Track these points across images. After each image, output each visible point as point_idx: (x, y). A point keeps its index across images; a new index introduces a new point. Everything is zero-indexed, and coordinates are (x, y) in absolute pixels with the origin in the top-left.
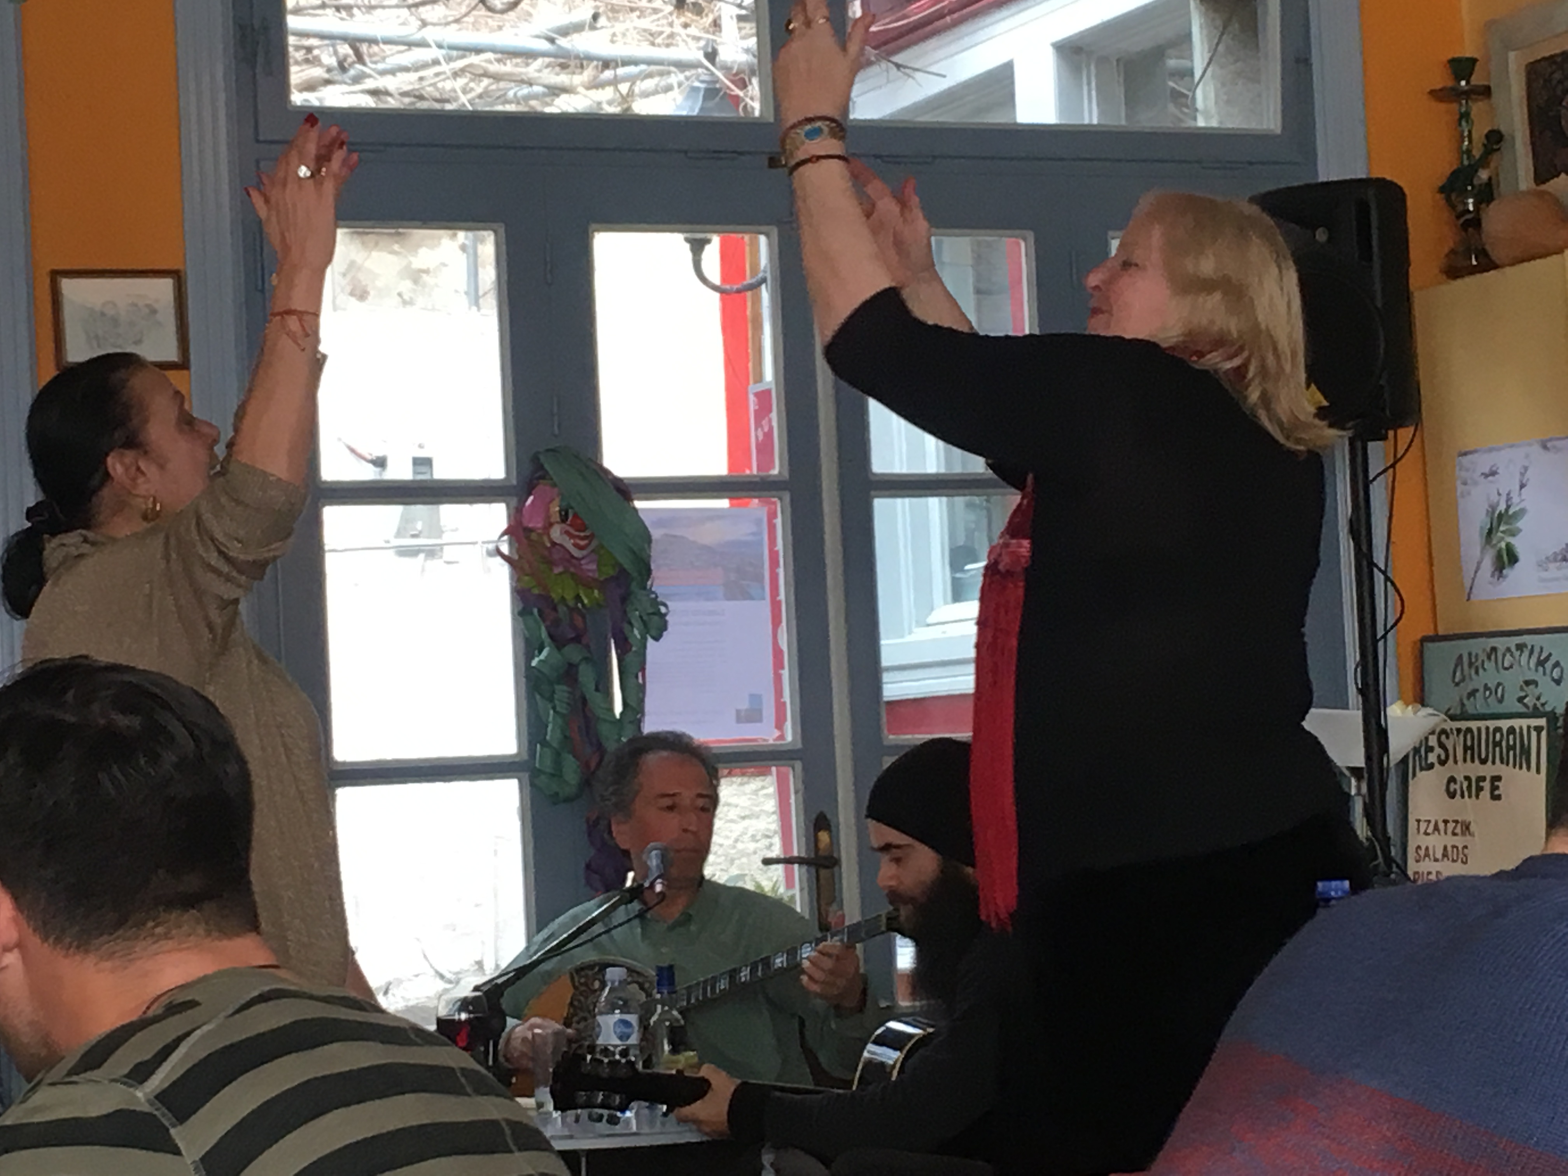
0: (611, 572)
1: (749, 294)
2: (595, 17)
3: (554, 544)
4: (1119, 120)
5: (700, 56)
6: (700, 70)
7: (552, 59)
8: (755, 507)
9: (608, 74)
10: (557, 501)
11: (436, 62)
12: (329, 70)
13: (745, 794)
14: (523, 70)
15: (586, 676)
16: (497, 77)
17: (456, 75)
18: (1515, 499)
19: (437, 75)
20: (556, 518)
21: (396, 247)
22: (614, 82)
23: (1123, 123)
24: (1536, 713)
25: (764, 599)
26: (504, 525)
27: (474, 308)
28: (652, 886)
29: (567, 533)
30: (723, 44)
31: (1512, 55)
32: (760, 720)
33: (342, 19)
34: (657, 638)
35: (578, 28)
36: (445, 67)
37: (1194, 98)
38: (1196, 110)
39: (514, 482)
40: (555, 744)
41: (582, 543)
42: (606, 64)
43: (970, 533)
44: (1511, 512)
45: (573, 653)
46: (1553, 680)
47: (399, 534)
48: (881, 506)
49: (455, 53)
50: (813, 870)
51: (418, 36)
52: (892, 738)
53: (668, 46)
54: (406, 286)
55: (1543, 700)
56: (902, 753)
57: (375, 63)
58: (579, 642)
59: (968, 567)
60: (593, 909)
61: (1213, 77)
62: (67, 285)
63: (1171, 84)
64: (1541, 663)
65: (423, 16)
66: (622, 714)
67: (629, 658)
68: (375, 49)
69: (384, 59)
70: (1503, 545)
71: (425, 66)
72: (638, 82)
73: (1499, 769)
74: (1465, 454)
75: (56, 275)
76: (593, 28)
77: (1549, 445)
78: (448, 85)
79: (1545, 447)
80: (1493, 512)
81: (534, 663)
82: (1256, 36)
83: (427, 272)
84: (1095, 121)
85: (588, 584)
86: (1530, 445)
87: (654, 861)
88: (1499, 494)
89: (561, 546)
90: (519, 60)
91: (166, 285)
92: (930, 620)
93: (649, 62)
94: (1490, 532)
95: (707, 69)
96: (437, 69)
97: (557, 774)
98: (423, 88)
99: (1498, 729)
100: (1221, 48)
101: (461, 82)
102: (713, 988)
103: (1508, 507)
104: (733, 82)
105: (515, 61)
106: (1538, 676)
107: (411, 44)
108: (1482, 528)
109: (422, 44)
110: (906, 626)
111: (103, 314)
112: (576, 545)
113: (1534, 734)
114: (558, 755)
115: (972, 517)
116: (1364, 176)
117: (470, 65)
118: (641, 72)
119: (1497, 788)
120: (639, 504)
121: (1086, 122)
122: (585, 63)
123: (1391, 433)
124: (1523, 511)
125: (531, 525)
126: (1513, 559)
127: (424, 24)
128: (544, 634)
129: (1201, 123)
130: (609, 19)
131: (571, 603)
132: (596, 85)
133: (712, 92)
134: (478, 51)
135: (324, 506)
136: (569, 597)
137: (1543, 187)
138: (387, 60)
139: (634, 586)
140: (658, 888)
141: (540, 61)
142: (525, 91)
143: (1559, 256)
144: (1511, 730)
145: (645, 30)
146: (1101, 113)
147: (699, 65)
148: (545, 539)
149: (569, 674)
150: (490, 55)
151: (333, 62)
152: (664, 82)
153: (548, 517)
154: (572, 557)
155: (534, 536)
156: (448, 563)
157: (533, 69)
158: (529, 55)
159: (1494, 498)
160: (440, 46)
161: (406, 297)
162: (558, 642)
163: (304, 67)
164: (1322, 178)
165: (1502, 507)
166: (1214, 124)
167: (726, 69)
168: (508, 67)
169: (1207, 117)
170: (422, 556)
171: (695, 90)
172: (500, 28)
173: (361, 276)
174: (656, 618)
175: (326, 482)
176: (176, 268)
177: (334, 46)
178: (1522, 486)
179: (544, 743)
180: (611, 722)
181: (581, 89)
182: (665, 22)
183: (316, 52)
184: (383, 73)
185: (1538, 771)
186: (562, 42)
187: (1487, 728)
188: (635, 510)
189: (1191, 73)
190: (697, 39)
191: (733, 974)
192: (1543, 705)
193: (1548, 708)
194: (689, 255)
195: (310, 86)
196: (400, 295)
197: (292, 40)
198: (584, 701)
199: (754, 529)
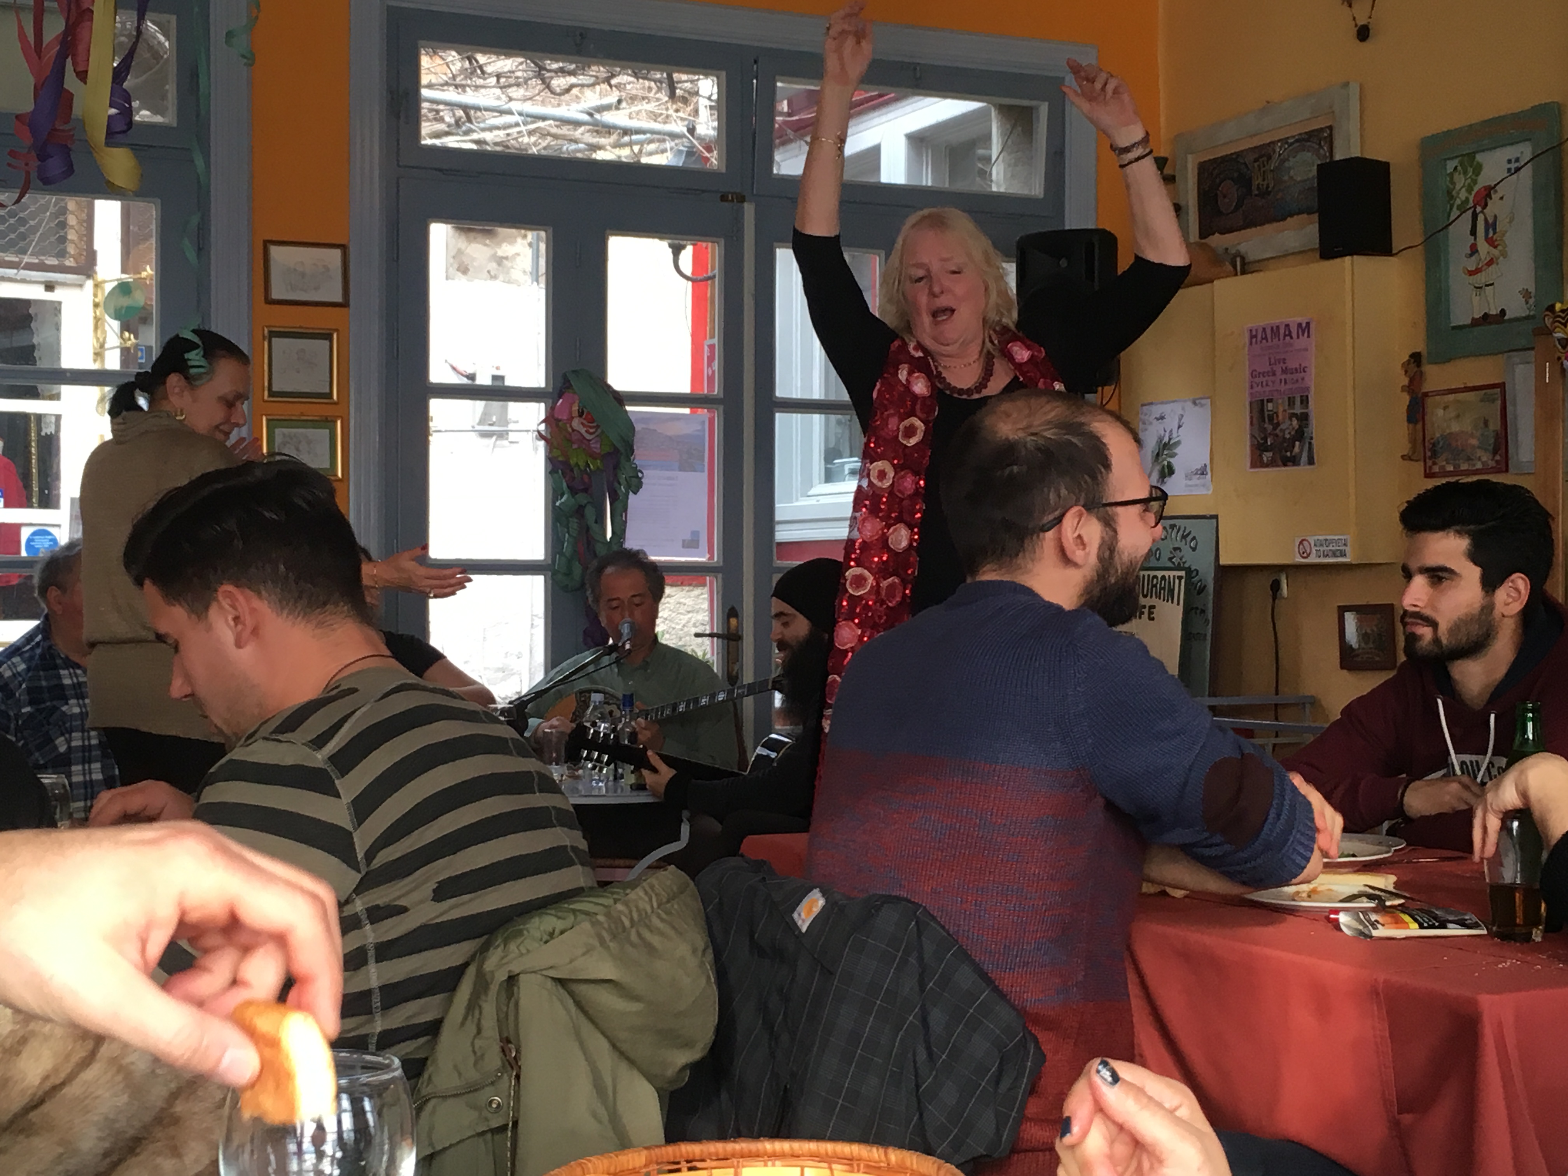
0: (607, 449)
1: (709, 282)
2: (619, 101)
3: (573, 430)
4: (946, 184)
5: (685, 130)
6: (685, 140)
7: (591, 127)
8: (703, 413)
9: (626, 139)
10: (576, 404)
11: (517, 125)
12: (449, 126)
13: (690, 597)
14: (571, 133)
15: (590, 513)
16: (555, 137)
17: (531, 133)
18: (1174, 435)
19: (519, 133)
20: (575, 414)
21: (488, 242)
22: (630, 144)
23: (947, 185)
24: (1178, 568)
25: (703, 471)
26: (543, 416)
27: (535, 283)
28: (624, 645)
29: (582, 424)
30: (699, 123)
31: (1190, 157)
32: (697, 547)
33: (459, 93)
34: (635, 493)
35: (607, 108)
36: (523, 128)
37: (991, 174)
38: (991, 181)
39: (551, 390)
40: (567, 555)
41: (592, 430)
42: (626, 132)
43: (838, 441)
44: (1172, 442)
45: (582, 498)
46: (1191, 547)
47: (480, 423)
48: (780, 418)
49: (529, 119)
50: (726, 641)
51: (506, 107)
52: (778, 563)
53: (665, 123)
54: (493, 266)
55: (1184, 560)
56: (785, 571)
57: (479, 123)
58: (586, 492)
59: (836, 461)
60: (588, 657)
61: (1003, 161)
62: (274, 250)
63: (980, 165)
64: (1184, 537)
65: (510, 95)
66: (611, 539)
67: (619, 505)
68: (479, 114)
69: (484, 121)
70: (1165, 463)
71: (510, 126)
72: (645, 146)
73: (1154, 601)
74: (1145, 405)
75: (267, 243)
76: (617, 108)
77: (1197, 402)
78: (526, 140)
79: (1195, 403)
80: (1161, 441)
81: (558, 504)
82: (1032, 135)
83: (506, 258)
84: (930, 184)
85: (593, 456)
86: (1185, 401)
87: (625, 629)
88: (1165, 431)
89: (579, 432)
90: (571, 127)
91: (337, 253)
92: (810, 493)
93: (653, 132)
94: (1158, 455)
95: (689, 139)
96: (518, 129)
97: (569, 574)
98: (509, 141)
99: (1155, 577)
100: (1010, 142)
101: (533, 139)
102: (662, 714)
103: (1170, 439)
104: (703, 147)
105: (568, 127)
106: (1181, 544)
107: (502, 112)
108: (1153, 452)
109: (510, 112)
110: (794, 496)
111: (295, 270)
112: (586, 431)
113: (1177, 581)
114: (569, 561)
115: (839, 430)
116: (1093, 227)
117: (538, 128)
118: (646, 139)
119: (1153, 613)
120: (628, 408)
121: (924, 183)
122: (612, 131)
123: (1100, 389)
124: (1178, 443)
125: (560, 417)
126: (1171, 471)
127: (511, 99)
128: (565, 485)
129: (994, 189)
130: (628, 104)
131: (582, 468)
132: (617, 145)
133: (691, 153)
134: (544, 118)
135: (430, 398)
136: (582, 464)
137: (1203, 241)
138: (487, 122)
139: (623, 460)
140: (627, 647)
141: (582, 129)
142: (573, 147)
143: (1209, 285)
144: (1163, 577)
145: (651, 112)
146: (933, 180)
147: (684, 136)
148: (568, 425)
149: (580, 511)
150: (551, 122)
151: (452, 121)
152: (662, 146)
153: (571, 413)
154: (584, 438)
155: (560, 424)
156: (511, 442)
157: (579, 132)
158: (577, 124)
159: (1162, 433)
160: (520, 114)
161: (492, 273)
162: (573, 491)
163: (434, 123)
164: (1067, 228)
165: (1166, 439)
166: (1002, 190)
167: (700, 139)
168: (565, 130)
169: (998, 186)
170: (494, 438)
171: (680, 152)
172: (559, 105)
173: (464, 259)
174: (634, 480)
175: (432, 383)
176: (343, 243)
177: (452, 110)
178: (1179, 427)
179: (562, 554)
180: (602, 543)
181: (608, 147)
182: (664, 107)
183: (441, 114)
184: (483, 130)
185: (1178, 604)
186: (597, 116)
187: (1149, 576)
188: (626, 411)
189: (990, 158)
190: (682, 119)
191: (675, 707)
192: (1184, 563)
193: (1187, 565)
194: (671, 256)
195: (437, 135)
196: (489, 272)
197: (425, 105)
198: (588, 529)
199: (699, 428)
